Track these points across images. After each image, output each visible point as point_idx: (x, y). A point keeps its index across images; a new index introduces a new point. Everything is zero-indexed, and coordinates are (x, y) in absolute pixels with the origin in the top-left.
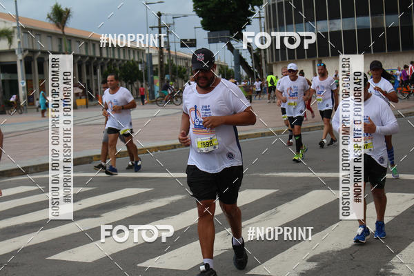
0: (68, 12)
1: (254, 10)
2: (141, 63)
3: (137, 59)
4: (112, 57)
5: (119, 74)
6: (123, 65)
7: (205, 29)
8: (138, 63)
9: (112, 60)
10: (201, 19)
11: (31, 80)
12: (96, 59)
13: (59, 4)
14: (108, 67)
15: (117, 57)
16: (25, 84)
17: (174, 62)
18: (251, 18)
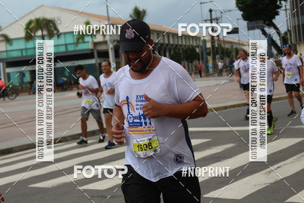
0: (144, 12)
1: (281, 4)
2: (198, 47)
3: (195, 44)
4: (177, 43)
5: (182, 56)
6: (185, 49)
7: (245, 20)
8: (196, 47)
9: (177, 46)
10: (242, 13)
11: (119, 63)
12: (165, 45)
13: (138, 7)
14: (174, 51)
15: (180, 43)
16: (115, 66)
17: (223, 45)
18: (279, 10)
